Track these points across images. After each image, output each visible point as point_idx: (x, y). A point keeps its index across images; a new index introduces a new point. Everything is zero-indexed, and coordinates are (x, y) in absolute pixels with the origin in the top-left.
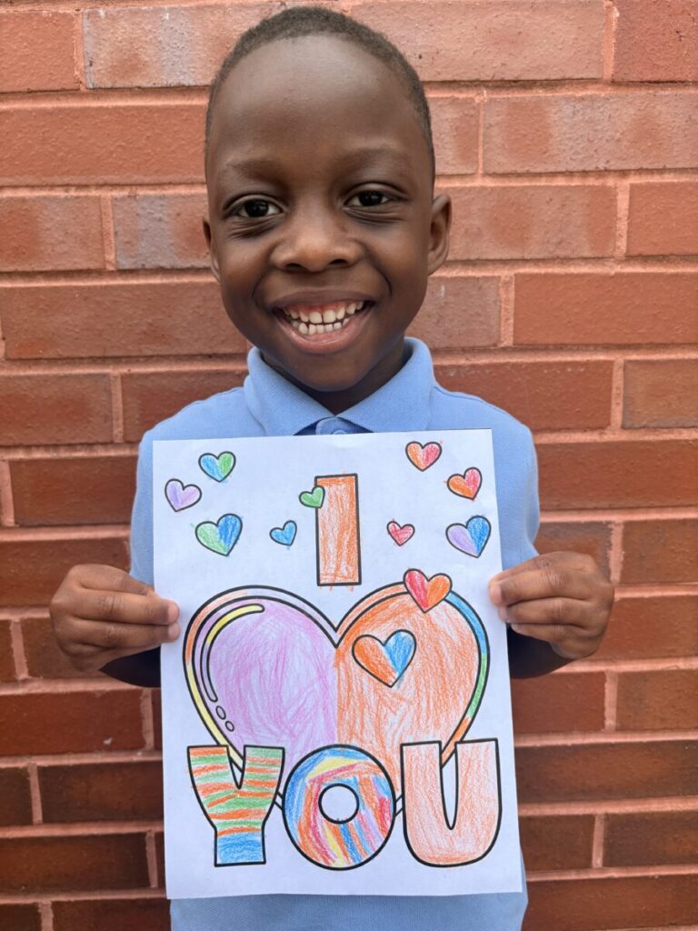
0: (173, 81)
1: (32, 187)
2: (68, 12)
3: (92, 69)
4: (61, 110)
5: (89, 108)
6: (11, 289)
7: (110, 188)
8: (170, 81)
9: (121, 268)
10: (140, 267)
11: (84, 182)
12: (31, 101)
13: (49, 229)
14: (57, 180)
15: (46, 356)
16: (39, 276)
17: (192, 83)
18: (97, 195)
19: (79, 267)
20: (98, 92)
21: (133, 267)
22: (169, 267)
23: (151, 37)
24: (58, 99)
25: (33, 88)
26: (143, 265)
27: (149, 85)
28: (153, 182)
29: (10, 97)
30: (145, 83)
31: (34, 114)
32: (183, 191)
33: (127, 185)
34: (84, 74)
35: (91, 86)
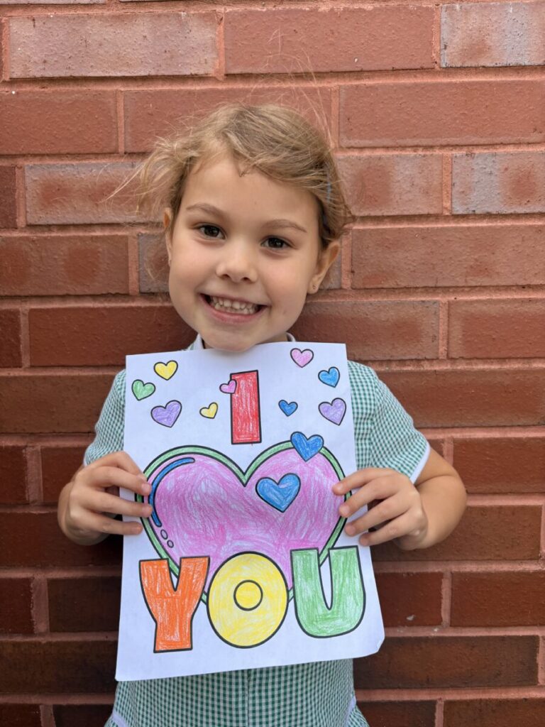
0: (512, 61)
1: (387, 148)
2: (429, 6)
3: (446, 51)
4: (416, 85)
5: (439, 83)
6: (363, 230)
7: (451, 148)
8: (509, 62)
9: (455, 213)
10: (471, 212)
11: (431, 144)
12: (393, 78)
13: (399, 181)
14: (410, 142)
15: (386, 286)
16: (386, 220)
17: (527, 63)
18: (441, 153)
19: (421, 212)
20: (449, 70)
21: (465, 213)
22: (495, 213)
23: (496, 26)
24: (415, 76)
25: (397, 67)
26: (474, 211)
27: (492, 65)
28: (486, 143)
29: (377, 74)
30: (488, 64)
31: (395, 88)
32: (511, 149)
33: (465, 146)
34: (439, 55)
35: (444, 66)
